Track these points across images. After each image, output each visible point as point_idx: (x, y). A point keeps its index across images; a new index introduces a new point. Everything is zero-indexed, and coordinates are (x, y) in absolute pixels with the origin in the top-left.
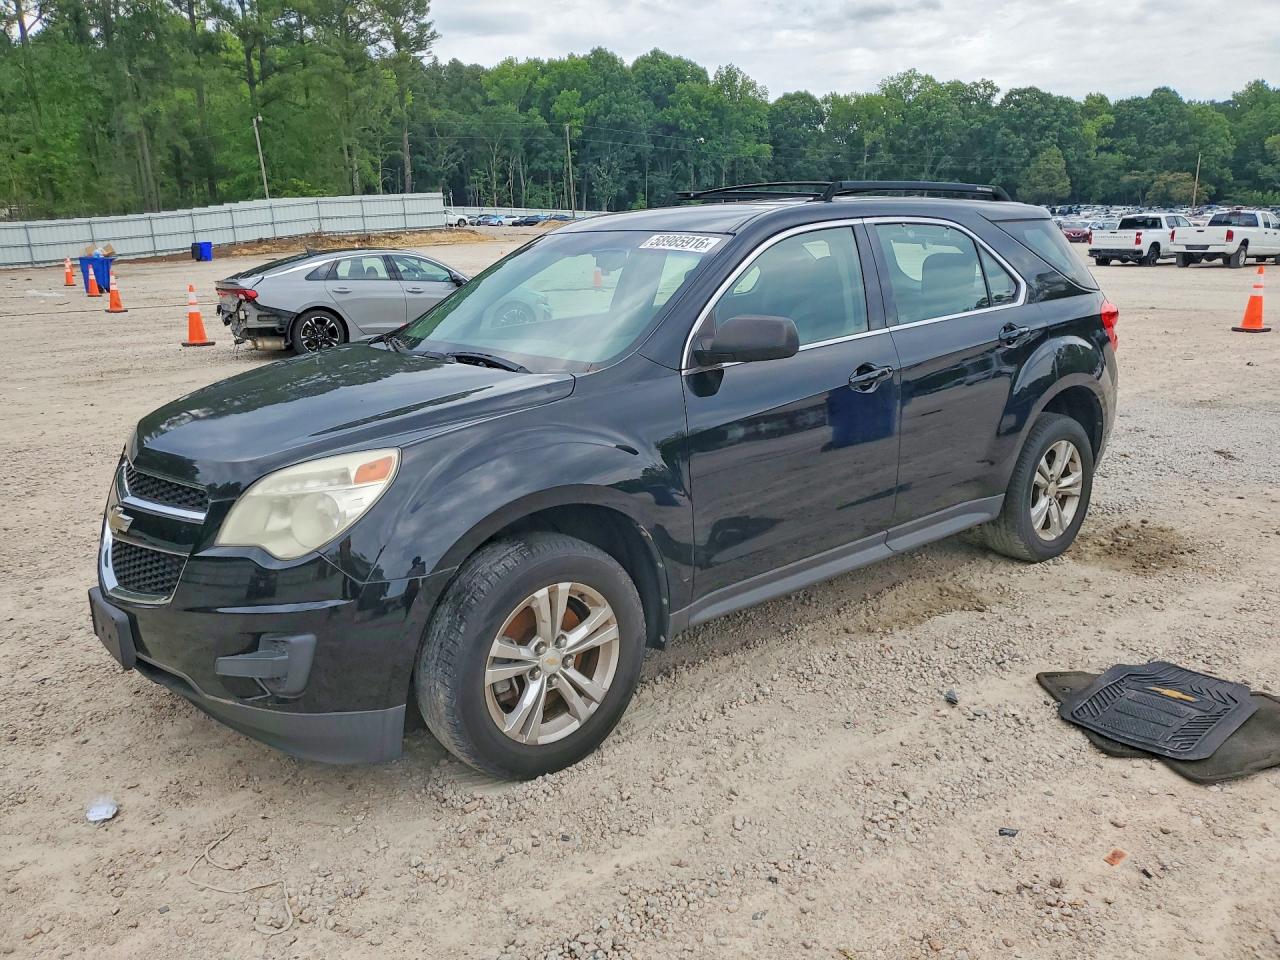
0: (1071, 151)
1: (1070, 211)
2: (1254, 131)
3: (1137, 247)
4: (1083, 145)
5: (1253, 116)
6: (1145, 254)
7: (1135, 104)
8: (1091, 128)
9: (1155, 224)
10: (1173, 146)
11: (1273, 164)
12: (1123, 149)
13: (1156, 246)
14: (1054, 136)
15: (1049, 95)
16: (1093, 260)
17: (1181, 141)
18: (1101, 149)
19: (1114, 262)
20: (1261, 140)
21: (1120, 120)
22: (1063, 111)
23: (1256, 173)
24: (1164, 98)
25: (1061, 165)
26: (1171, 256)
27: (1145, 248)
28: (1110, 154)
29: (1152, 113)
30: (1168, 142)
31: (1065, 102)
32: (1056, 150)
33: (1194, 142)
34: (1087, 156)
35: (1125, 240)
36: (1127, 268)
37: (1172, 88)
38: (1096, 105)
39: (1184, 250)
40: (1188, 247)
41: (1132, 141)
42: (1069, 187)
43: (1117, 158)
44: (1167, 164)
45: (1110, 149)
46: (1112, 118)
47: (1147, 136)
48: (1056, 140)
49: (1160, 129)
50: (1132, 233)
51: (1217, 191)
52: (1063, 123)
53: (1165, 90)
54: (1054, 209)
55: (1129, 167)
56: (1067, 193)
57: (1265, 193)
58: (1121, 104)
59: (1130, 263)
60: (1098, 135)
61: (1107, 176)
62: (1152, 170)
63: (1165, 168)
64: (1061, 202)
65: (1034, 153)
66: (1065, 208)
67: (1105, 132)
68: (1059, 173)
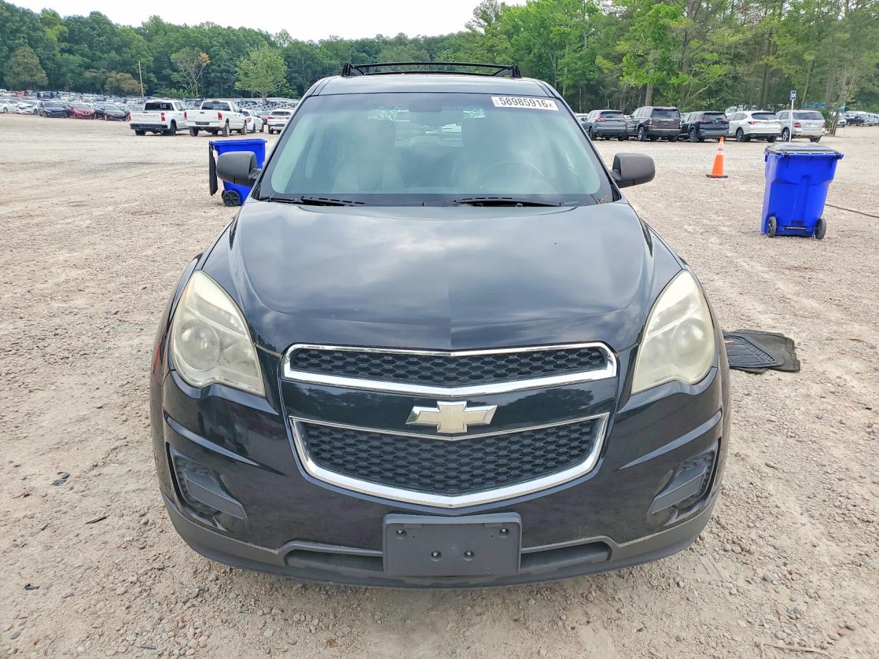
0: (39, 50)
1: (52, 96)
2: (162, 49)
3: (164, 123)
4: (48, 46)
5: (159, 40)
6: (169, 127)
7: (78, 20)
8: (51, 34)
9: (169, 107)
10: (113, 54)
11: (178, 72)
12: (80, 52)
13: (173, 122)
14: (24, 38)
15: (13, 6)
16: (134, 131)
17: (118, 50)
18: (63, 51)
19: (147, 133)
20: (167, 56)
21: (71, 31)
22: (26, 19)
23: (170, 77)
24: (97, 20)
25: (36, 61)
26: (186, 129)
27: (168, 123)
28: (72, 56)
29: (94, 29)
30: (108, 52)
31: (26, 13)
32: (29, 49)
33: (126, 53)
34: (54, 55)
35: (154, 118)
36: (157, 137)
37: (103, 13)
38: (50, 18)
39: (195, 125)
40: (197, 123)
41: (84, 47)
42: (47, 78)
43: (76, 59)
44: (113, 66)
45: (70, 52)
46: (65, 29)
47: (95, 44)
48: (26, 41)
49: (102, 41)
50: (158, 113)
51: (149, 87)
52: (29, 28)
53: (99, 14)
54: (39, 94)
55: (88, 67)
56: (46, 82)
57: (178, 90)
58: (69, 19)
59: (159, 134)
60: (59, 40)
61: (72, 71)
62: (104, 70)
63: (113, 69)
64: (43, 88)
65: (11, 49)
66: (48, 93)
67: (62, 38)
68: (36, 66)
